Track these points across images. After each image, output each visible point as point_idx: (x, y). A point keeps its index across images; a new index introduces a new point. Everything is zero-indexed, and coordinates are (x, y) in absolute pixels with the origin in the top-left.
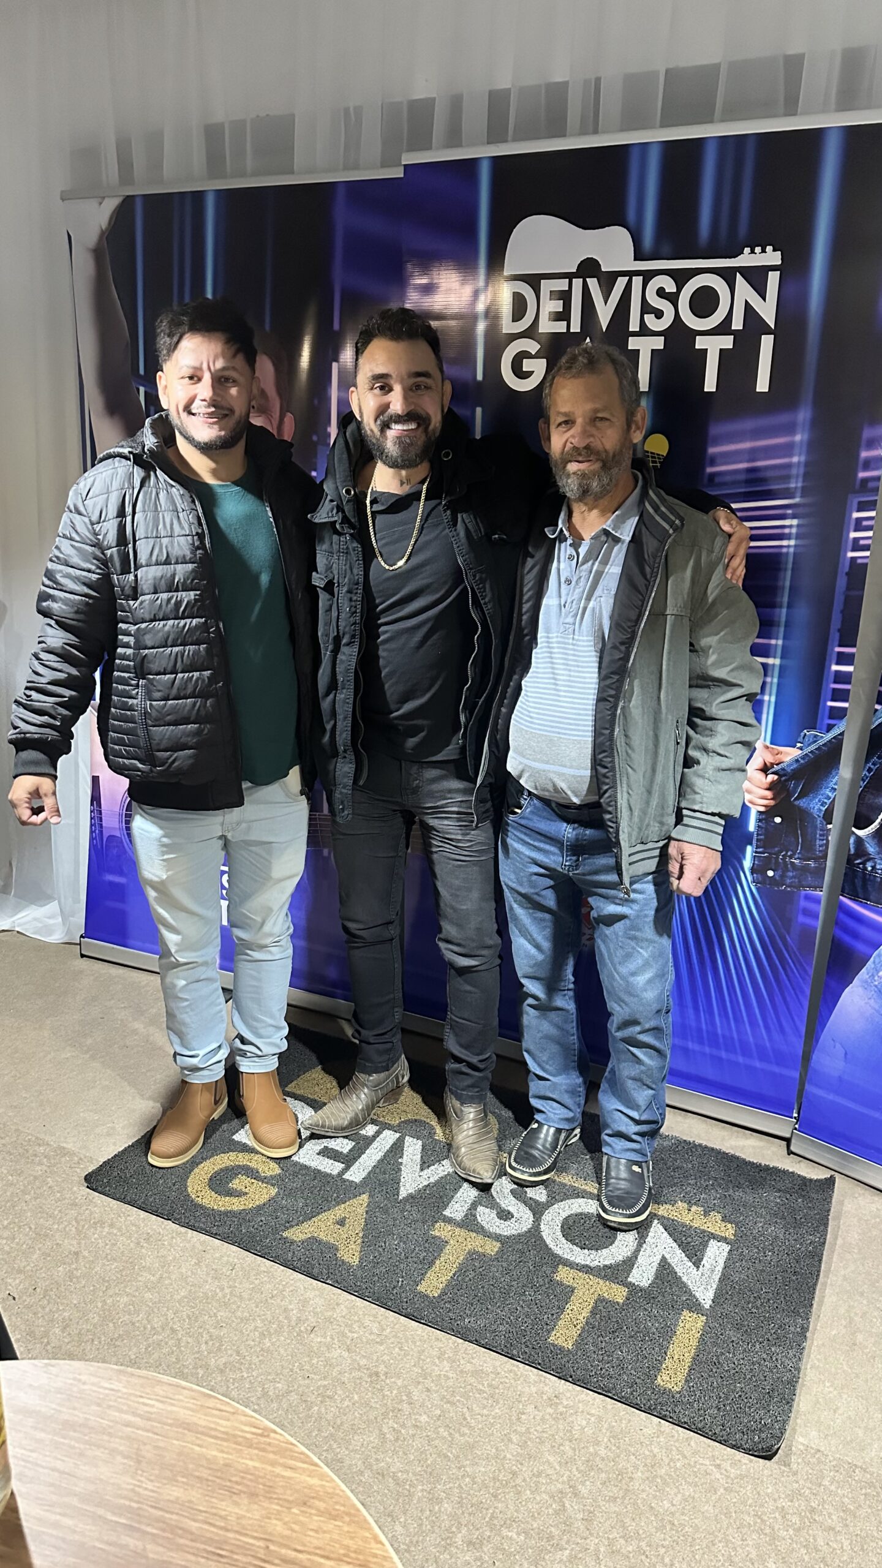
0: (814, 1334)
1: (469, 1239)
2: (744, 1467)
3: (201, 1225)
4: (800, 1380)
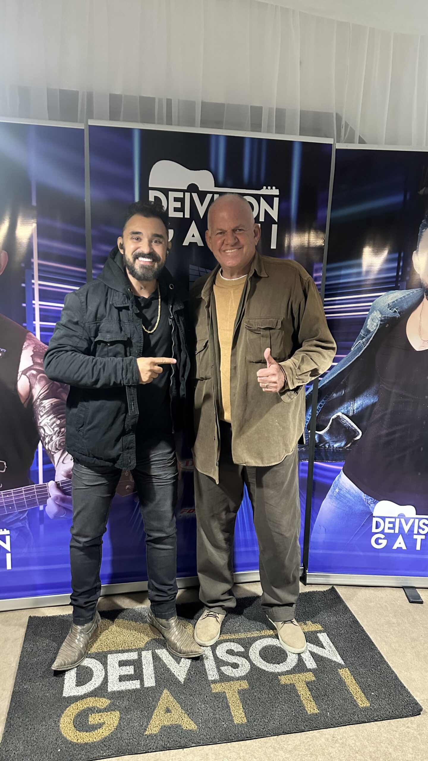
1: (232, 686)
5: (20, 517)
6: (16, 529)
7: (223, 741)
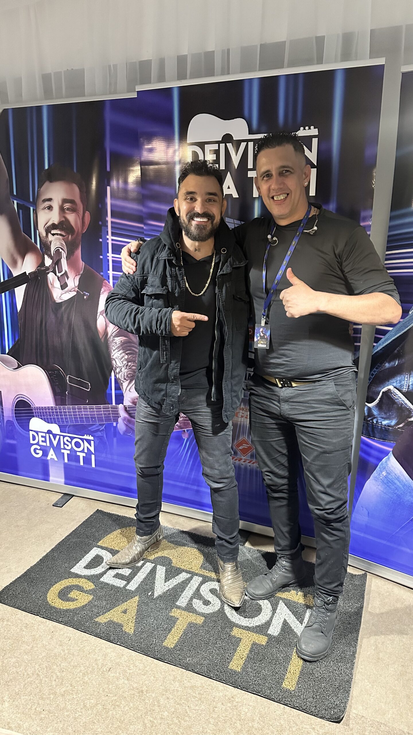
0: (359, 655)
1: (188, 617)
2: (326, 728)
3: (54, 617)
4: (353, 680)
5: (100, 429)
6: (98, 437)
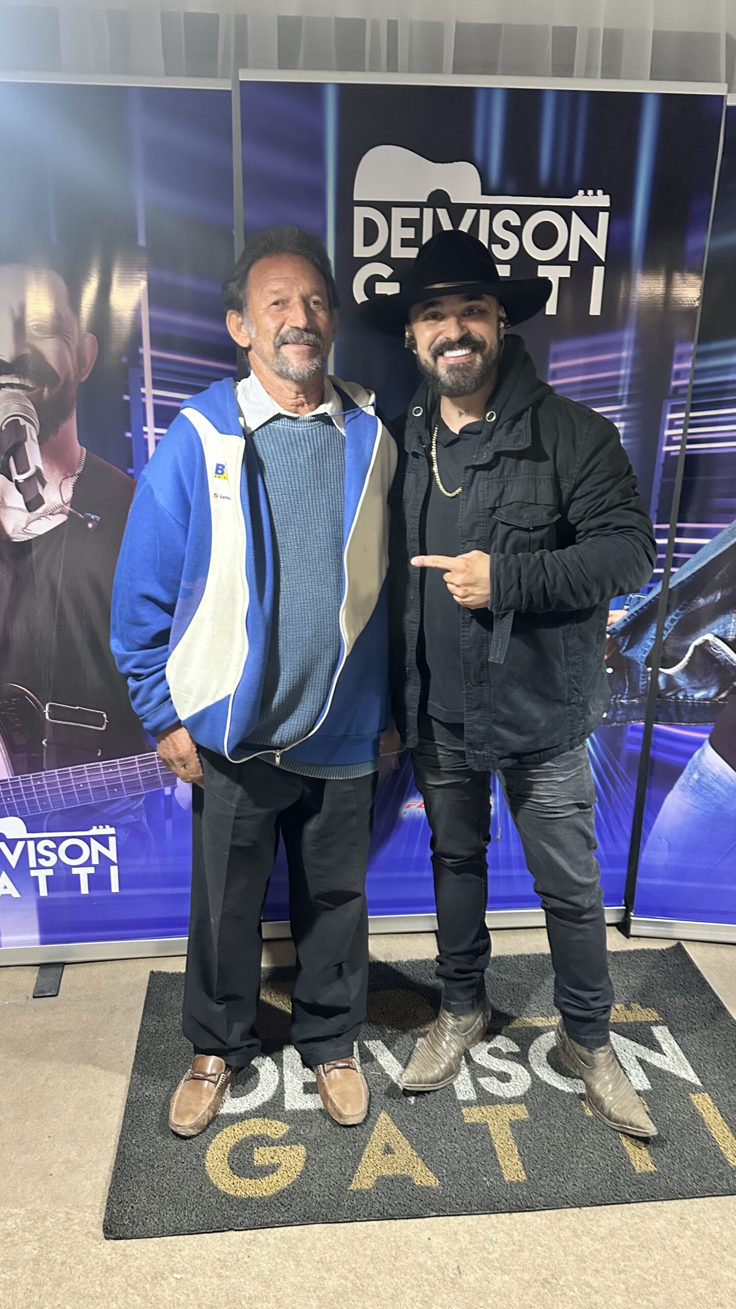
1: (499, 1114)
5: (133, 806)
6: (126, 825)
7: (485, 1210)
